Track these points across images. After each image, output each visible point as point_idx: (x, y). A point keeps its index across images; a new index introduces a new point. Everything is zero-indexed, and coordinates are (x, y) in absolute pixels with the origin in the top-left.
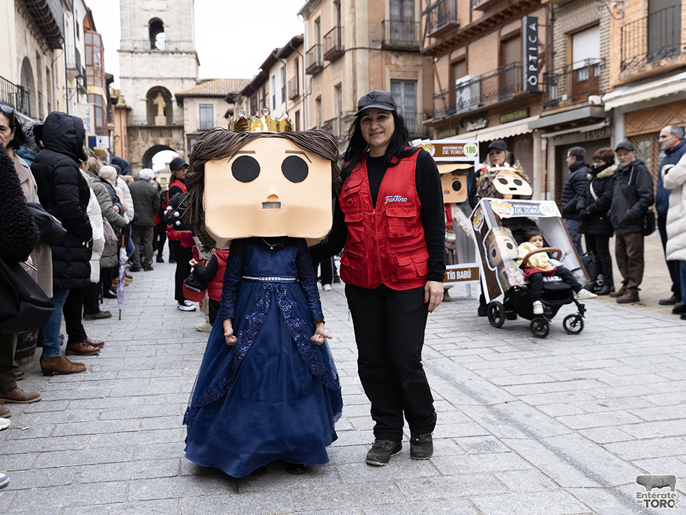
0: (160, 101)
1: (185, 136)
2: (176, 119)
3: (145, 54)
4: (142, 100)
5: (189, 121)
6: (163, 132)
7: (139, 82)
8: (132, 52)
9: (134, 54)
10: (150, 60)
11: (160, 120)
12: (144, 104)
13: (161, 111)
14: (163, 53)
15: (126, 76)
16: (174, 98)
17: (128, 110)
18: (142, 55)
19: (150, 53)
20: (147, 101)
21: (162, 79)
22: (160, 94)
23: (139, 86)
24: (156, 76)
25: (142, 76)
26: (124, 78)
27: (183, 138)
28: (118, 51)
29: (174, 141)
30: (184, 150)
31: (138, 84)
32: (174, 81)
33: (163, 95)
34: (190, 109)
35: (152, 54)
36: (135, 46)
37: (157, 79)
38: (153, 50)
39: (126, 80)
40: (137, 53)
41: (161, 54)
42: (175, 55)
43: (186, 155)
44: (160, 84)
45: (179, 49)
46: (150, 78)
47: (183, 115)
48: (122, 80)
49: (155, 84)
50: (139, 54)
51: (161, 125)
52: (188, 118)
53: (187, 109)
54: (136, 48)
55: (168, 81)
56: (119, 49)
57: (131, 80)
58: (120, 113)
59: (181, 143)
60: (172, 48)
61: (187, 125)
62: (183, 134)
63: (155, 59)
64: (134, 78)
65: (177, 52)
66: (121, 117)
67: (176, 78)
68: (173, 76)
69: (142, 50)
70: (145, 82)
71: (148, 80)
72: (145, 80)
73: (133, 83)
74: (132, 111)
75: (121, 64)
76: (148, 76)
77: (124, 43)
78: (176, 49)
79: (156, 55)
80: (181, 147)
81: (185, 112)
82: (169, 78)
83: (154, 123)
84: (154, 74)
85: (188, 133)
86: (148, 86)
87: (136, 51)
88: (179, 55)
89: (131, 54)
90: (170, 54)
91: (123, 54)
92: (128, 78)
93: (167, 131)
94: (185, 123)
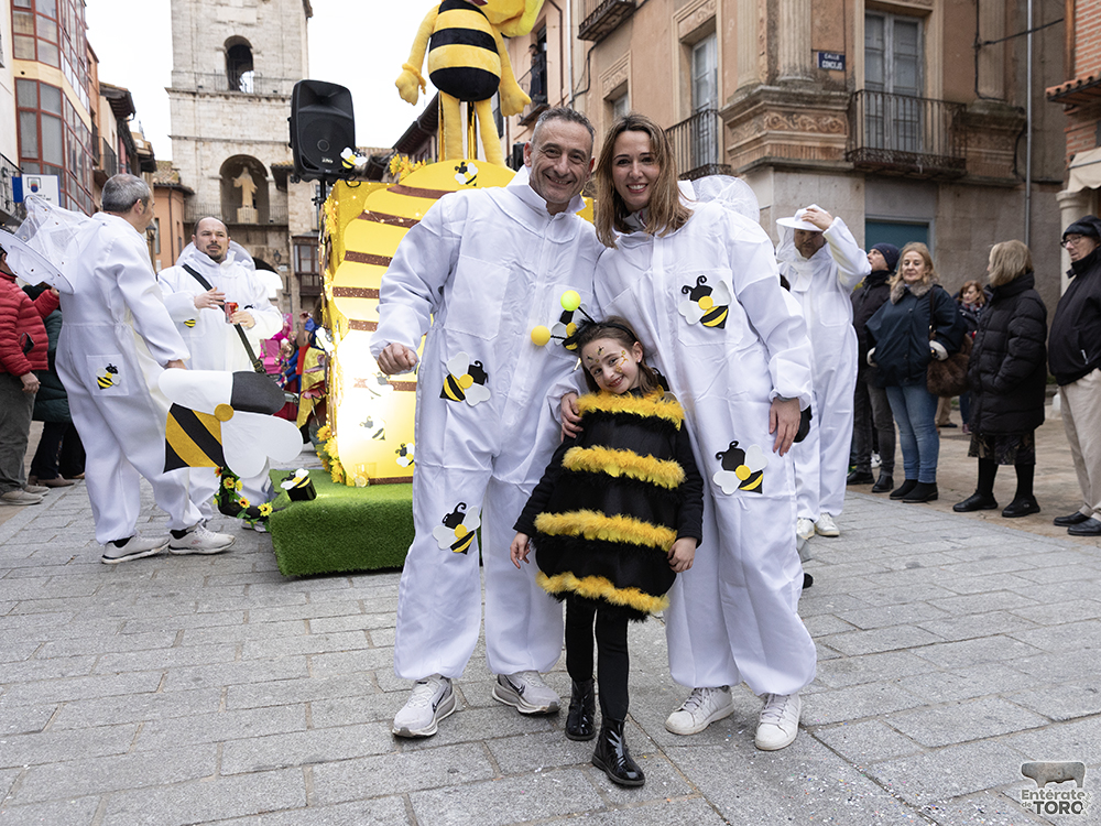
0: (246, 182)
1: (290, 240)
2: (274, 213)
3: (218, 99)
4: (213, 178)
5: (297, 214)
6: (252, 234)
7: (207, 147)
8: (194, 94)
9: (197, 97)
10: (227, 109)
11: (247, 214)
12: (217, 184)
13: (247, 200)
14: (251, 97)
15: (183, 134)
16: (270, 177)
17: (186, 194)
18: (212, 99)
19: (227, 97)
20: (221, 180)
21: (250, 143)
22: (245, 169)
23: (208, 153)
24: (239, 138)
25: (212, 136)
26: (179, 138)
27: (288, 245)
28: (168, 90)
29: (271, 251)
30: (288, 265)
31: (204, 150)
32: (271, 147)
33: (251, 172)
34: (298, 194)
35: (231, 99)
36: (200, 83)
37: (241, 143)
38: (231, 93)
39: (183, 142)
40: (203, 96)
41: (246, 100)
42: (273, 102)
43: (293, 273)
44: (246, 151)
45: (279, 93)
46: (228, 141)
47: (286, 205)
48: (176, 141)
49: (236, 151)
50: (208, 98)
51: (248, 222)
52: (297, 209)
53: (293, 194)
54: (201, 87)
55: (260, 147)
56: (170, 86)
57: (194, 143)
58: (170, 198)
59: (284, 254)
60: (267, 90)
61: (293, 221)
62: (288, 238)
63: (236, 108)
64: (198, 140)
65: (276, 99)
66: (170, 204)
67: (275, 143)
68: (271, 139)
69: (212, 91)
70: (217, 147)
71: (224, 144)
72: (218, 144)
73: (197, 149)
74: (195, 198)
75: (174, 114)
76: (224, 137)
77: (178, 78)
78: (275, 92)
79: (238, 101)
80: (284, 261)
81: (290, 197)
82: (262, 142)
83: (236, 219)
84: (235, 134)
85: (295, 235)
86: (223, 154)
87: (201, 91)
88: (280, 103)
89: (191, 97)
90: (264, 101)
91: (178, 96)
92: (185, 138)
93: (258, 234)
94: (290, 217)
